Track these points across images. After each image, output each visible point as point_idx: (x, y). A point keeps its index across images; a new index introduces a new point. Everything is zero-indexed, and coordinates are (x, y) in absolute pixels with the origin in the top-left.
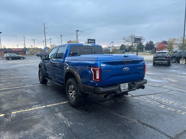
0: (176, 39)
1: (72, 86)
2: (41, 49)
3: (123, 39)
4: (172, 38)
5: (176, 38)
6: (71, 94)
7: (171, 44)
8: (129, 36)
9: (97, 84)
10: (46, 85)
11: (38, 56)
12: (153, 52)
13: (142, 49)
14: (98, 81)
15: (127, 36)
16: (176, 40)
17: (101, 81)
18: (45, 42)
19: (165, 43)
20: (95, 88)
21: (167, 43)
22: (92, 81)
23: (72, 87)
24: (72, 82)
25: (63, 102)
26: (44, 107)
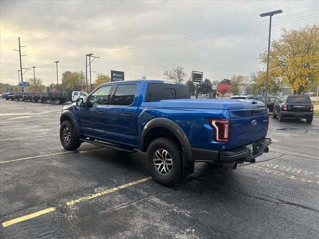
0: (243, 77)
1: (164, 150)
2: (7, 85)
3: (165, 74)
4: (237, 76)
5: (242, 75)
6: (160, 165)
7: (236, 85)
8: (175, 69)
9: (224, 147)
10: (77, 152)
11: (7, 99)
12: (211, 97)
13: (193, 90)
14: (226, 141)
15: (171, 70)
16: (243, 79)
17: (229, 141)
18: (20, 72)
19: (227, 82)
20: (219, 153)
21: (230, 84)
22: (214, 142)
23: (165, 152)
24: (167, 144)
25: (141, 179)
26: (115, 189)
